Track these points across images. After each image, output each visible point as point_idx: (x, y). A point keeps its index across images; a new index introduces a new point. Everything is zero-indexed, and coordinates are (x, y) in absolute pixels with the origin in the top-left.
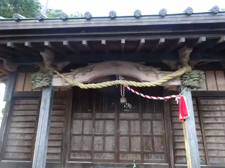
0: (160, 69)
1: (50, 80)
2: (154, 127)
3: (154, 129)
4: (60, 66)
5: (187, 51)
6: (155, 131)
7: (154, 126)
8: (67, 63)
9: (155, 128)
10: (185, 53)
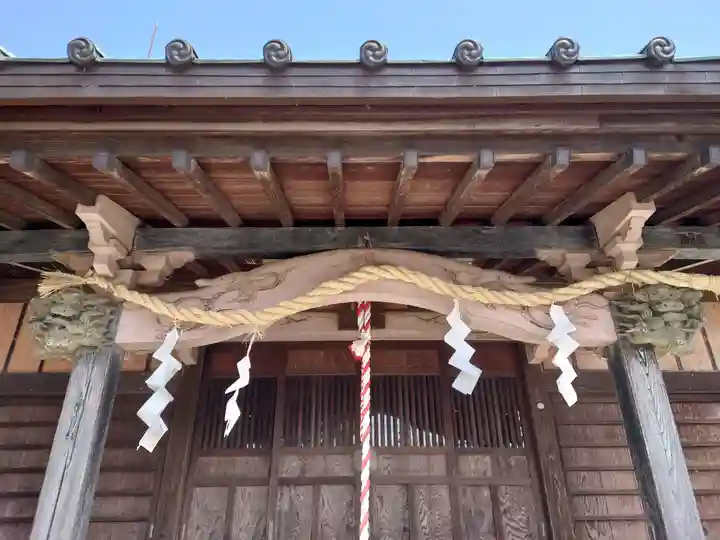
0: (532, 279)
1: (110, 321)
2: (505, 512)
3: (505, 520)
4: (157, 264)
5: (633, 213)
6: (509, 529)
7: (505, 507)
8: (185, 256)
9: (508, 515)
10: (628, 218)
